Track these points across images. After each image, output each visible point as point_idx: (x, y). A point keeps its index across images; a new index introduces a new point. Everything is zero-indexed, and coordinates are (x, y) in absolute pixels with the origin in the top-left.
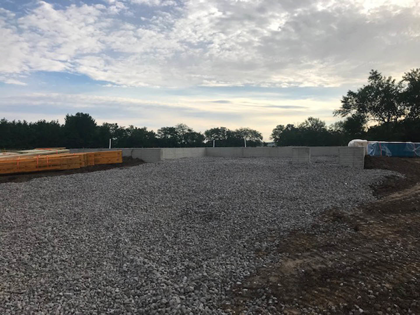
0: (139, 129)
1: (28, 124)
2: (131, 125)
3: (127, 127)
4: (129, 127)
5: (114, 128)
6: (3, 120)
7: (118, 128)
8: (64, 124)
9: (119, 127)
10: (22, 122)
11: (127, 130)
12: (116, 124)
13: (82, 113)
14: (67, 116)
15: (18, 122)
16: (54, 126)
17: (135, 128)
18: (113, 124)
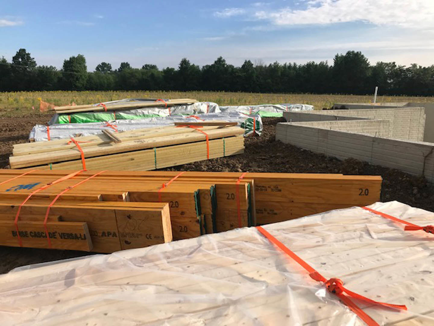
0: (424, 68)
1: (297, 67)
2: (413, 63)
3: (408, 66)
4: (411, 66)
5: (390, 68)
6: (276, 63)
7: (395, 68)
8: (333, 66)
9: (397, 67)
10: (292, 64)
11: (408, 70)
12: (394, 63)
13: (353, 52)
14: (336, 56)
15: (289, 65)
16: (323, 67)
17: (418, 67)
18: (390, 63)
